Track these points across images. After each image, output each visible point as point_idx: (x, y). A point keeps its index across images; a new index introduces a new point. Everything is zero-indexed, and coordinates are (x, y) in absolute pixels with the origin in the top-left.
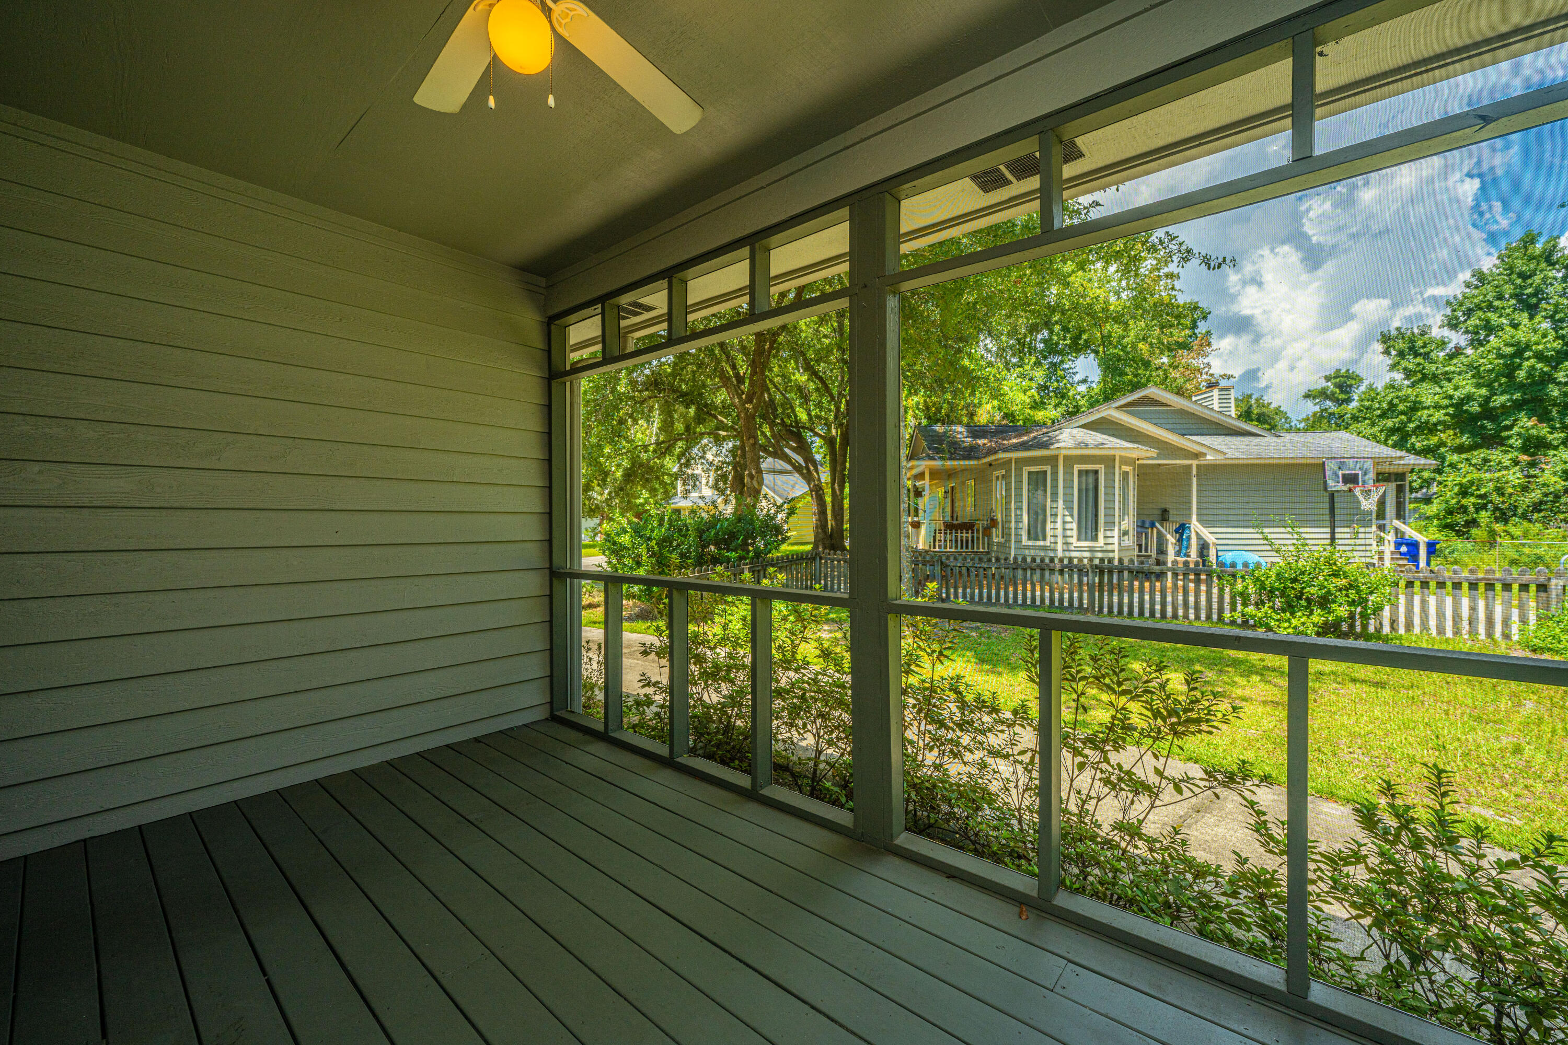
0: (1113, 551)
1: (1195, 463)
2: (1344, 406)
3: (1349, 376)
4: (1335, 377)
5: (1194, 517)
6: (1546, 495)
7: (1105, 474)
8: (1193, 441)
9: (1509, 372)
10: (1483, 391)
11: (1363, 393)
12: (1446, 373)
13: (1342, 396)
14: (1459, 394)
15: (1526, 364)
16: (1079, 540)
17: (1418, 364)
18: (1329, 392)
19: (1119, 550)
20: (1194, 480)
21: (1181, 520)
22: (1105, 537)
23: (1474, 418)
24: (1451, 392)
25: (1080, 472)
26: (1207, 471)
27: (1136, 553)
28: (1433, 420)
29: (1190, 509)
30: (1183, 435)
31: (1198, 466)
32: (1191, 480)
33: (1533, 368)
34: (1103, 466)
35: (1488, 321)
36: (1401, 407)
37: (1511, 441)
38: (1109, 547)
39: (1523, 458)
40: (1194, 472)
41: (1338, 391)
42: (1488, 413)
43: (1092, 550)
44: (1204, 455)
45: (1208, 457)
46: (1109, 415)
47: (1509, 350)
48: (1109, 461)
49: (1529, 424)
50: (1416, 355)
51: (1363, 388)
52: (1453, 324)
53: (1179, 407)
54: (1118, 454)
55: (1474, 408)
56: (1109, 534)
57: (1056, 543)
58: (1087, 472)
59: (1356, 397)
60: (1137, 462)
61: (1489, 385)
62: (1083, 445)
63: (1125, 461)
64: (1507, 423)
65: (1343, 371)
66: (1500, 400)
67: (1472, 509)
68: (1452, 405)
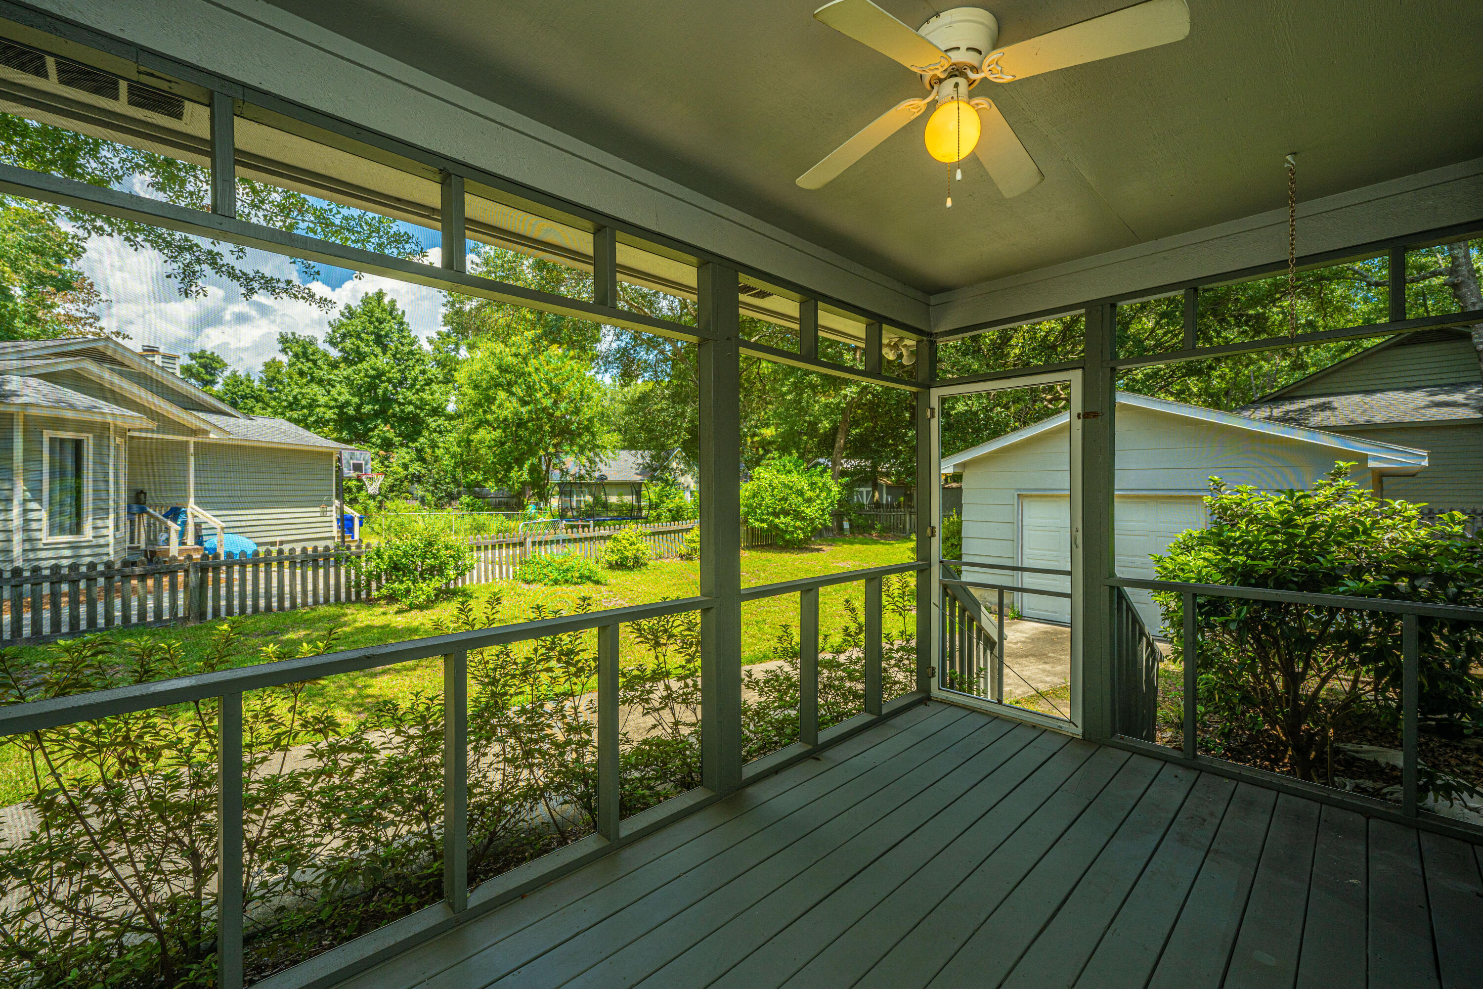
0: (107, 545)
1: (192, 440)
2: (209, 387)
3: (214, 359)
4: (201, 357)
5: (192, 500)
6: (396, 480)
7: (95, 445)
8: (198, 418)
9: (372, 387)
10: (356, 400)
11: (228, 378)
12: (330, 380)
13: (207, 377)
14: (342, 399)
15: (383, 385)
16: (51, 533)
17: (310, 368)
18: (194, 371)
19: (115, 544)
20: (192, 459)
21: (174, 503)
22: (95, 528)
23: (351, 419)
24: (336, 396)
25: (52, 440)
26: (206, 451)
27: (128, 544)
28: (327, 417)
29: (186, 490)
30: (186, 409)
31: (195, 443)
32: (186, 458)
33: (386, 389)
34: (91, 436)
35: (358, 347)
36: (304, 402)
37: (373, 440)
38: (102, 541)
39: (382, 453)
40: (192, 450)
41: (203, 370)
42: (360, 418)
43: (74, 546)
44: (206, 432)
45: (212, 436)
46: (82, 369)
47: (373, 373)
48: (101, 430)
49: (385, 429)
50: (308, 360)
51: (227, 373)
52: (333, 343)
53: (140, 370)
54: (112, 421)
55: (351, 411)
56: (100, 523)
57: (10, 541)
58: (62, 441)
59: (219, 380)
60: (128, 434)
61: (361, 396)
62: (58, 404)
63: (121, 432)
64: (371, 426)
65: (208, 353)
66: (367, 408)
67: (354, 490)
68: (337, 407)
